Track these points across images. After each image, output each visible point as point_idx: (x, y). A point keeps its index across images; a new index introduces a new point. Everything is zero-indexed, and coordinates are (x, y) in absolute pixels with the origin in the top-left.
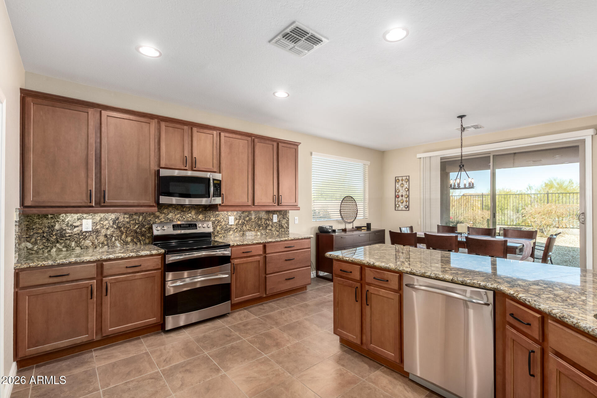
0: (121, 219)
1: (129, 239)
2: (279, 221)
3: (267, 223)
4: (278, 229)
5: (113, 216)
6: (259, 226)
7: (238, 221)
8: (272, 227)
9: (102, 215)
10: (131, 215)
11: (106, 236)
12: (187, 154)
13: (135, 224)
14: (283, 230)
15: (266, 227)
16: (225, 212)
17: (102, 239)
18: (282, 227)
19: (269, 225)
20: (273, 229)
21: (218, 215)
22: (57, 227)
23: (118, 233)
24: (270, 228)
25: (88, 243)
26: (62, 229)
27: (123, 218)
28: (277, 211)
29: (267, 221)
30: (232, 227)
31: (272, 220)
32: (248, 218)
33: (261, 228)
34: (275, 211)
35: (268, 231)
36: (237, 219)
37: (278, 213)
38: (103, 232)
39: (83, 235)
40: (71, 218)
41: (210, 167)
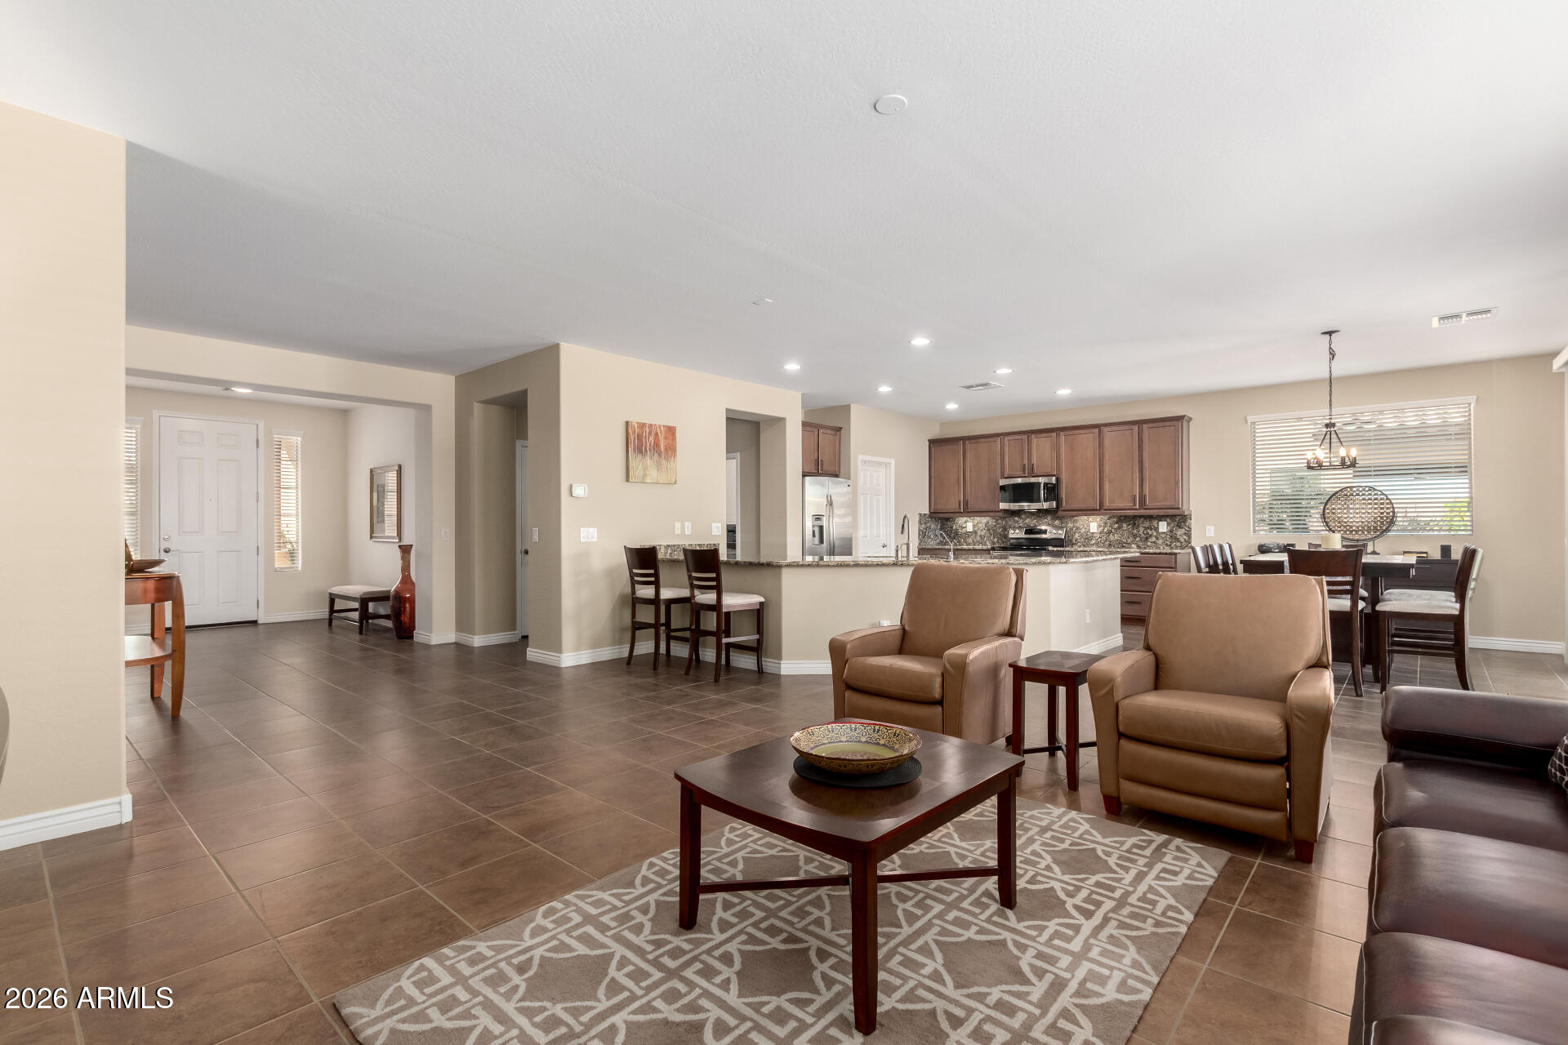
0: (990, 523)
1: (995, 540)
2: (1171, 531)
3: (1148, 534)
4: (1168, 543)
5: (984, 520)
6: (1135, 536)
7: (1102, 528)
8: (1157, 539)
9: (978, 519)
10: (997, 520)
11: (981, 536)
12: (1026, 462)
13: (999, 528)
14: (1178, 544)
15: (1147, 539)
16: (1086, 517)
17: (979, 539)
18: (1178, 540)
19: (1151, 536)
20: (1160, 542)
21: (1076, 521)
22: (954, 528)
23: (988, 534)
24: (1154, 539)
25: (970, 540)
26: (956, 530)
27: (992, 522)
28: (1167, 516)
29: (1149, 531)
30: (1095, 535)
31: (1157, 529)
32: (1116, 526)
33: (1138, 539)
34: (1163, 516)
35: (1149, 543)
36: (1101, 526)
37: (1169, 520)
38: (979, 532)
39: (968, 534)
40: (961, 520)
41: (1048, 470)
